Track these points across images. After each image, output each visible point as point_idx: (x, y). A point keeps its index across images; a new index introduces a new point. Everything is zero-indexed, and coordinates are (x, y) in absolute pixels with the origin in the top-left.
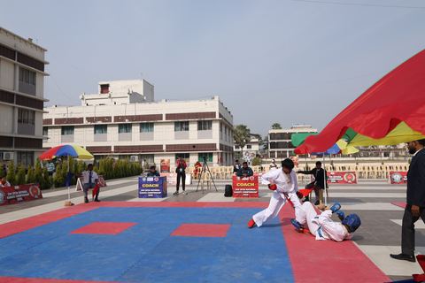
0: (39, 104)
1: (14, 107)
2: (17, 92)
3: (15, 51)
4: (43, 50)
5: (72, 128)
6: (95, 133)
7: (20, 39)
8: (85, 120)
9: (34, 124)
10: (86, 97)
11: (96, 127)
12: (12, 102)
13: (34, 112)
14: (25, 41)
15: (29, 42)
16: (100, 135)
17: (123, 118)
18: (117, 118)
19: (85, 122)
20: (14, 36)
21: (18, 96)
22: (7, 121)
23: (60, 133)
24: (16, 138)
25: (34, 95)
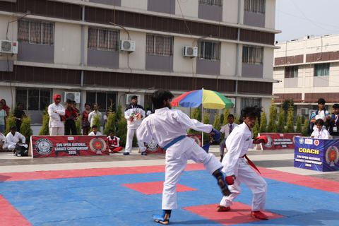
0: (269, 38)
1: (237, 44)
2: (241, 25)
5: (327, 66)
9: (262, 63)
12: (236, 39)
13: (262, 48)
21: (242, 30)
22: (230, 62)
23: (312, 74)
24: (240, 82)
25: (263, 26)
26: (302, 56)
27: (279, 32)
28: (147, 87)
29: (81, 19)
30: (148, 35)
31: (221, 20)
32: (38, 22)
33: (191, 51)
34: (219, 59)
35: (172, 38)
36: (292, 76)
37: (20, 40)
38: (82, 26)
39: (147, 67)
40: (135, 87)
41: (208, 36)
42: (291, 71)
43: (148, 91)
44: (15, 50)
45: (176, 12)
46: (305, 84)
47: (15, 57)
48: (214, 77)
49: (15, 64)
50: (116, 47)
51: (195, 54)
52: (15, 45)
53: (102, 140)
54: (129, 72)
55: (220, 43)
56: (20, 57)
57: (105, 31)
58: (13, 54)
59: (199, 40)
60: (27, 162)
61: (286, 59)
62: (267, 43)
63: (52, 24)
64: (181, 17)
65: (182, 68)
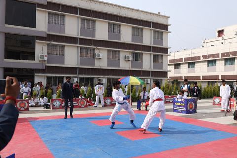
0: (165, 51)
1: (150, 54)
2: (152, 45)
3: (150, 22)
4: (167, 17)
5: (194, 63)
6: (208, 66)
7: (154, 14)
8: (201, 57)
9: (162, 62)
10: (206, 41)
11: (209, 62)
12: (150, 51)
13: (162, 56)
14: (157, 15)
15: (159, 15)
16: (211, 67)
17: (228, 54)
18: (223, 55)
19: (202, 59)
20: (150, 13)
21: (152, 47)
22: (147, 62)
23: (187, 67)
24: (152, 71)
25: (163, 45)
26: (182, 59)
27: (170, 48)
28: (108, 75)
29: (77, 44)
30: (108, 51)
31: (142, 43)
32: (57, 46)
33: (128, 57)
34: (142, 61)
35: (120, 51)
36: (178, 68)
37: (48, 54)
38: (77, 47)
39: (108, 65)
40: (102, 75)
41: (136, 50)
42: (177, 66)
43: (109, 77)
44: (46, 59)
45: (121, 40)
46: (184, 72)
47: (46, 62)
48: (140, 69)
49: (46, 65)
50: (94, 57)
51: (131, 59)
52: (46, 56)
53: (85, 100)
54: (99, 68)
55: (142, 54)
56: (49, 61)
57: (88, 49)
58: (45, 61)
59: (132, 52)
60: (49, 111)
61: (175, 60)
62: (164, 53)
63: (63, 46)
64: (123, 42)
65: (125, 65)
